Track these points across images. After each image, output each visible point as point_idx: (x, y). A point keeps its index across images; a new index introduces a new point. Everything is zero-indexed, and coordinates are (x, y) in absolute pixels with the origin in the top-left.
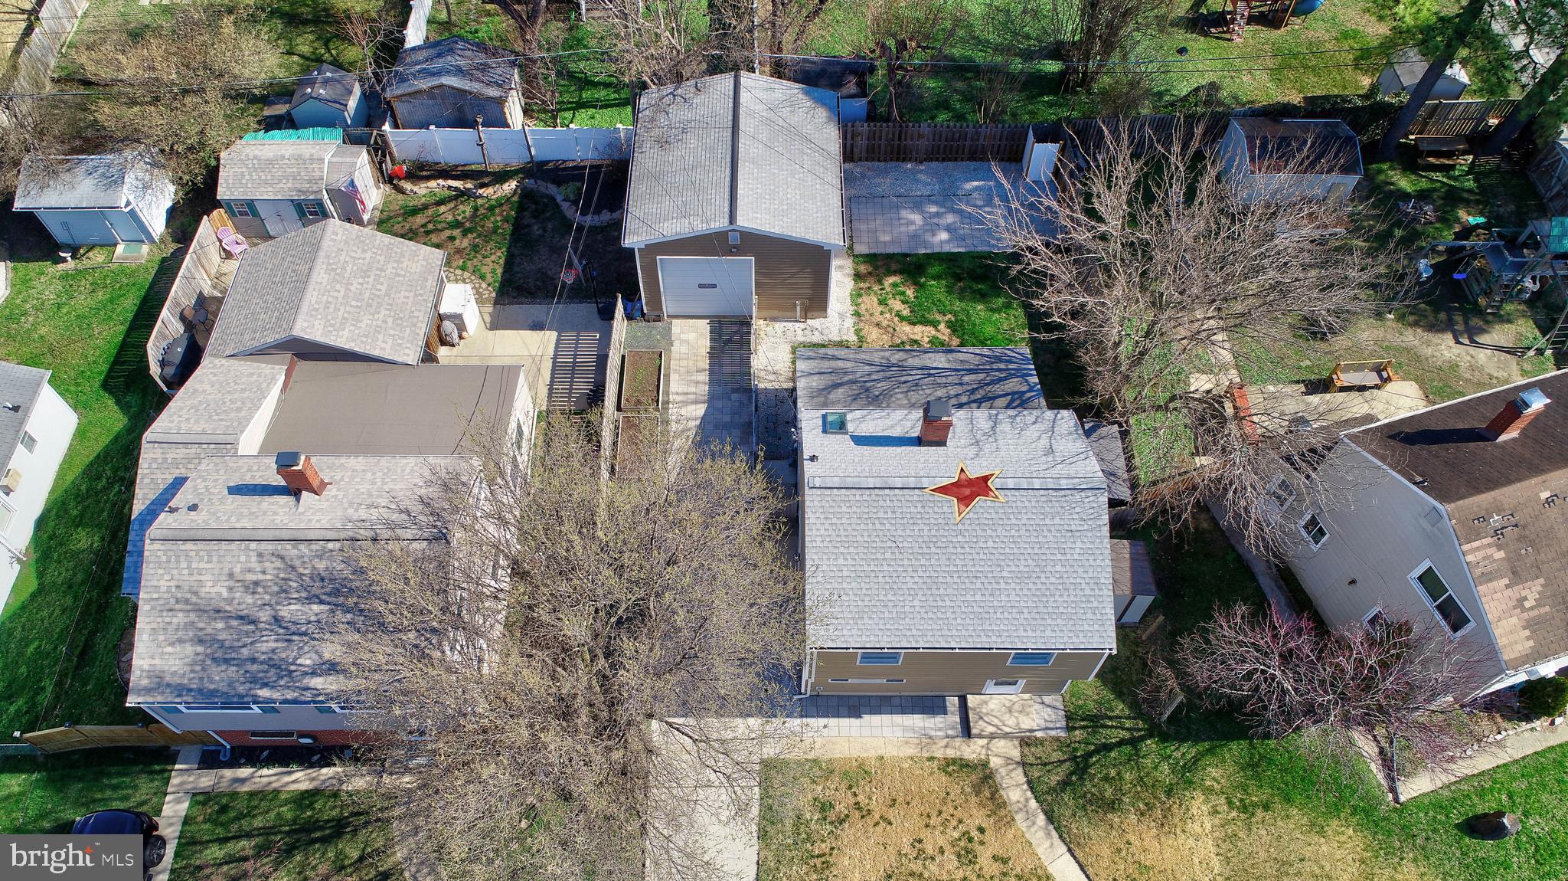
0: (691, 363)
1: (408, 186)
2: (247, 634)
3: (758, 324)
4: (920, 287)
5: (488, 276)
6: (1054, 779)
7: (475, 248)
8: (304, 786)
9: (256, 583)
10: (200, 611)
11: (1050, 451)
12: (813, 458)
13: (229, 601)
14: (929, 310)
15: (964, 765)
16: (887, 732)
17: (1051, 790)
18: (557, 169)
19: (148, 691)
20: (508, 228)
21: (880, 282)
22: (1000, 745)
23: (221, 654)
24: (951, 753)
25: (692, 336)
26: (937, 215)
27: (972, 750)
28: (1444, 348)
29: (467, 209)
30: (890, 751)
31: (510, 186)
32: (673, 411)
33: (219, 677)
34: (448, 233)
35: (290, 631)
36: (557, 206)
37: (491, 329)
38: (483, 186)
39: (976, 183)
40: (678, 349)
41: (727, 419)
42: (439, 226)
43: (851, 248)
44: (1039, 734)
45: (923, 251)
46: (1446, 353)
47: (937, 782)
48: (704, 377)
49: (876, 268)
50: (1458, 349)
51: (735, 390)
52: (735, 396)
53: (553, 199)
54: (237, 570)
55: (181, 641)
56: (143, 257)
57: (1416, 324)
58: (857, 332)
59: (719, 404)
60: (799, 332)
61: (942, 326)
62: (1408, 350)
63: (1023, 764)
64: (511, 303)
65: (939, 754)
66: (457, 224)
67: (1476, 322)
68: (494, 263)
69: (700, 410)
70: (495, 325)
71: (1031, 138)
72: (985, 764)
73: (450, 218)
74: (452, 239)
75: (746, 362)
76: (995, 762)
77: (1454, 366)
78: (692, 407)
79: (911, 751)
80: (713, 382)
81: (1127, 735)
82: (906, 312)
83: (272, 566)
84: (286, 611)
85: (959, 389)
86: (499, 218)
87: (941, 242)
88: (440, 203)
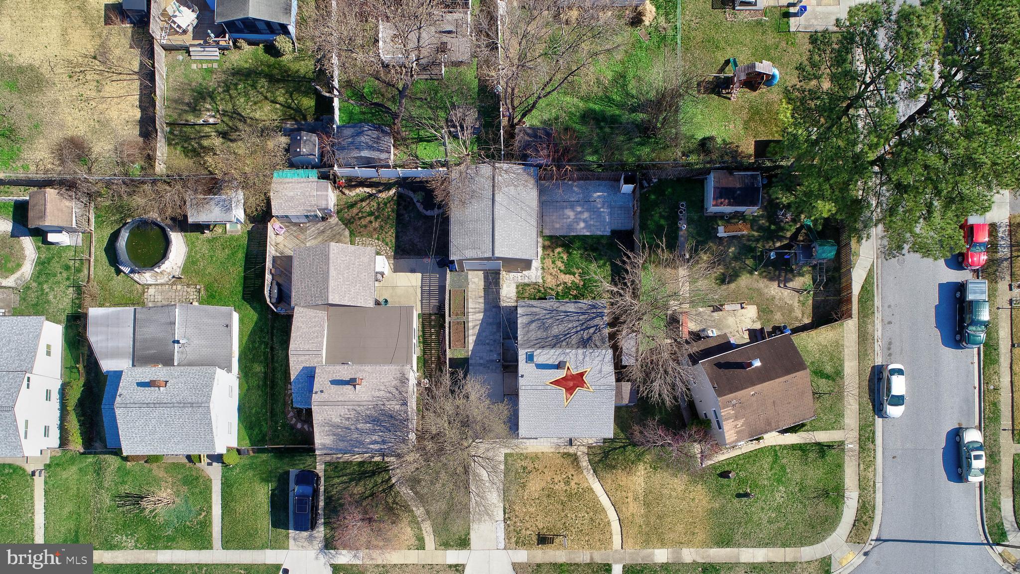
0: (477, 293)
1: (347, 192)
2: (349, 433)
3: (503, 273)
4: (570, 254)
5: (389, 243)
6: (597, 459)
7: (381, 227)
8: (360, 460)
9: (349, 418)
10: (332, 426)
11: (600, 372)
12: (522, 376)
13: (342, 423)
14: (572, 267)
15: (568, 455)
16: (545, 444)
17: (596, 463)
18: (412, 182)
19: (321, 449)
20: (394, 215)
21: (553, 251)
22: (581, 448)
23: (342, 439)
24: (565, 451)
25: (476, 280)
26: (580, 212)
27: (572, 450)
28: (773, 289)
29: (374, 204)
30: (545, 450)
31: (393, 191)
32: (471, 317)
33: (342, 445)
34: (368, 219)
35: (361, 432)
36: (414, 204)
37: (395, 272)
38: (380, 192)
39: (599, 194)
40: (471, 286)
41: (491, 320)
42: (364, 215)
43: (542, 232)
44: (594, 445)
45: (573, 234)
46: (772, 292)
47: (559, 461)
48: (482, 300)
49: (552, 243)
50: (778, 290)
51: (494, 307)
52: (494, 310)
53: (412, 199)
54: (342, 414)
55: (328, 435)
56: (239, 231)
57: (765, 277)
58: (543, 277)
59: (488, 314)
60: (520, 278)
61: (576, 275)
62: (758, 290)
63: (588, 454)
64: (400, 258)
65: (562, 451)
66: (371, 214)
67: (790, 276)
68: (390, 235)
69: (480, 316)
70: (396, 270)
71: (622, 181)
72: (576, 455)
73: (368, 209)
74: (371, 222)
75: (498, 293)
76: (579, 453)
77: (773, 298)
78: (477, 315)
79: (553, 450)
80: (485, 303)
81: (622, 444)
82: (563, 268)
83: (353, 413)
84: (359, 426)
85: (577, 323)
86: (389, 210)
87: (581, 229)
88: (362, 200)
